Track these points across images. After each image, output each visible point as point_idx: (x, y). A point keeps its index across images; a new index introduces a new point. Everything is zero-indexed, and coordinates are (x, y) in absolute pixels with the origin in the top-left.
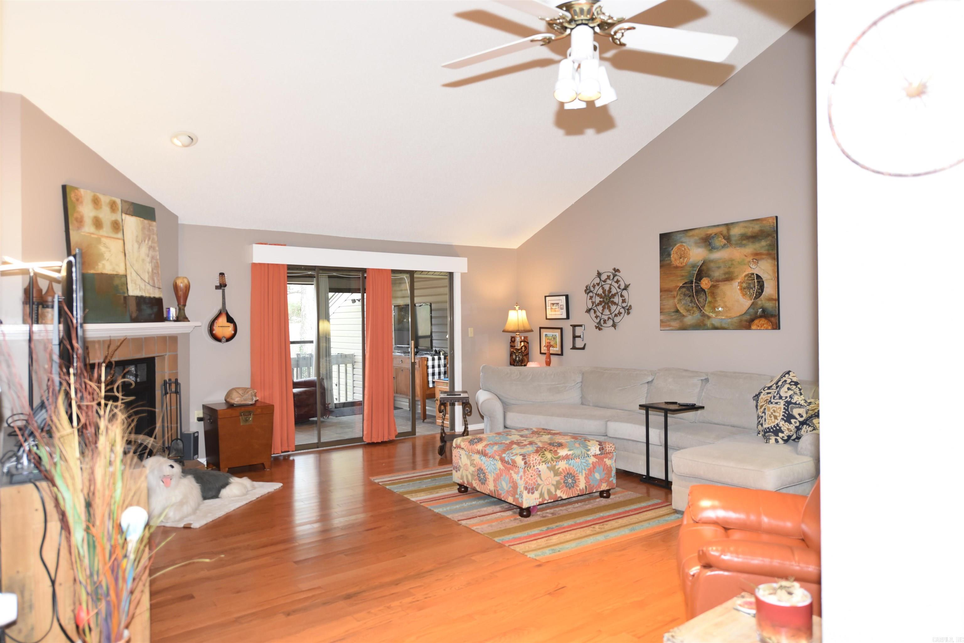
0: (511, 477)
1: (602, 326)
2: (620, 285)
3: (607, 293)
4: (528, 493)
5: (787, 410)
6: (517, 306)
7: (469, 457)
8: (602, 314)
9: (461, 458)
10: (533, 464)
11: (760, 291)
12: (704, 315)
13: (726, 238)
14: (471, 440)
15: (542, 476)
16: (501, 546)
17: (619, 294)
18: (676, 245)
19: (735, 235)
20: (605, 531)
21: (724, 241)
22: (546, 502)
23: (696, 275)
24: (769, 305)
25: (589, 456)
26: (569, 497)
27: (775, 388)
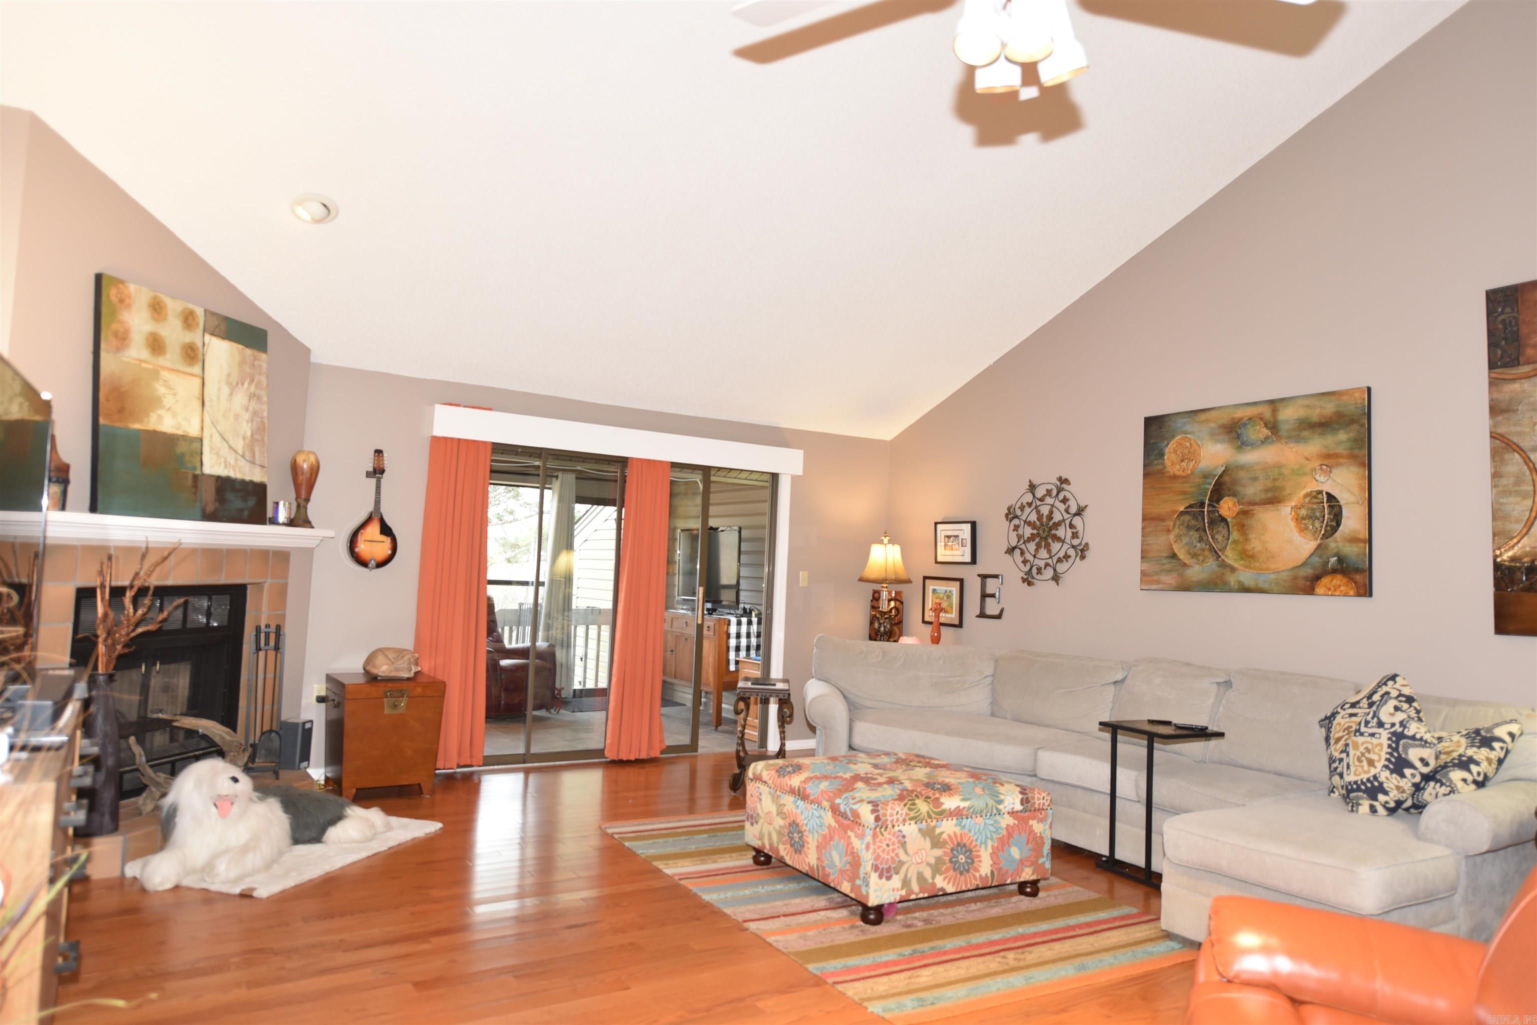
0: (849, 844)
1: (1033, 578)
2: (1069, 506)
3: (1045, 520)
4: (881, 877)
5: (1396, 749)
6: (885, 537)
7: (775, 799)
8: (1035, 556)
9: (761, 800)
10: (892, 821)
11: (1334, 524)
12: (1223, 565)
13: (1269, 425)
14: (781, 768)
15: (908, 846)
16: (818, 981)
17: (1067, 522)
18: (1173, 437)
19: (1287, 421)
20: (1028, 967)
21: (1266, 432)
22: (913, 897)
23: (1211, 492)
24: (1352, 551)
25: (1002, 813)
26: (959, 890)
27: (1366, 706)
